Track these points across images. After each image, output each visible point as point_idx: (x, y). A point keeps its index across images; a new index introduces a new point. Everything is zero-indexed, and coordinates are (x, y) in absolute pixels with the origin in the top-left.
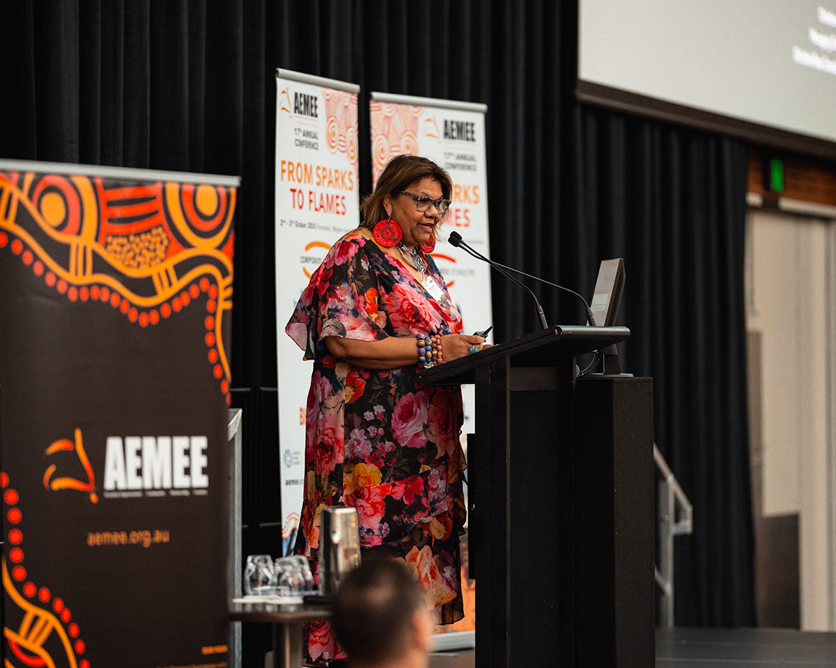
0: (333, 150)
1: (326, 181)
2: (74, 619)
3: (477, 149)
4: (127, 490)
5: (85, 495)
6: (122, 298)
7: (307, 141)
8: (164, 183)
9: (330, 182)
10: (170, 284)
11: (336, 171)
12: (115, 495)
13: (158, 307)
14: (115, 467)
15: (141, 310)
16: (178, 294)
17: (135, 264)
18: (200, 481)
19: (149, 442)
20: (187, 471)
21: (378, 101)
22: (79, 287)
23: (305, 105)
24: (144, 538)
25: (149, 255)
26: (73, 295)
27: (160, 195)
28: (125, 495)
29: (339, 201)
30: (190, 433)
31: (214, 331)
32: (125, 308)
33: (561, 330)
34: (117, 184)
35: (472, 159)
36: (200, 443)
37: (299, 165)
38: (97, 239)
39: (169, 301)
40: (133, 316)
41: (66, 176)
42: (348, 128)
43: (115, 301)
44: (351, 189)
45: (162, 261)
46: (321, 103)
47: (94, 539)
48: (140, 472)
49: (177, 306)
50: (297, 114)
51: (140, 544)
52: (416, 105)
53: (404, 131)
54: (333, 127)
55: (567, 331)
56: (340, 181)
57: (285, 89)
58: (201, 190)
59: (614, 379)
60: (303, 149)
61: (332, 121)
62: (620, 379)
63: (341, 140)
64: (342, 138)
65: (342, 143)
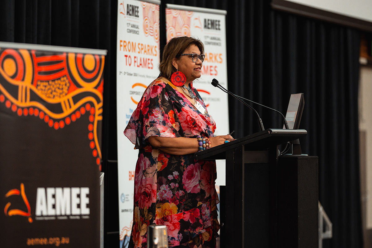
0: (147, 35)
1: (143, 51)
3: (222, 34)
4: (48, 216)
5: (26, 218)
6: (45, 114)
7: (133, 30)
8: (67, 53)
9: (145, 52)
10: (70, 107)
11: (148, 46)
12: (41, 218)
13: (64, 119)
14: (42, 204)
15: (55, 120)
16: (74, 112)
17: (52, 96)
18: (86, 211)
19: (59, 190)
20: (79, 206)
21: (170, 9)
22: (23, 108)
23: (132, 11)
24: (56, 241)
25: (59, 91)
26: (20, 113)
27: (65, 59)
28: (46, 218)
29: (150, 61)
30: (80, 185)
31: (93, 132)
32: (47, 119)
33: (272, 131)
34: (43, 54)
35: (219, 39)
36: (85, 191)
37: (129, 42)
38: (32, 83)
39: (70, 116)
40: (51, 124)
41: (17, 50)
42: (154, 23)
43: (41, 116)
44: (156, 55)
45: (66, 94)
46: (140, 10)
47: (30, 242)
48: (54, 206)
49: (74, 118)
50: (128, 16)
51: (54, 245)
52: (190, 11)
53: (184, 25)
54: (147, 22)
55: (275, 132)
56: (150, 51)
57: (122, 3)
58: (86, 57)
59: (298, 157)
60: (131, 34)
61: (146, 19)
62: (301, 157)
63: (151, 29)
64: (151, 28)
65: (151, 31)
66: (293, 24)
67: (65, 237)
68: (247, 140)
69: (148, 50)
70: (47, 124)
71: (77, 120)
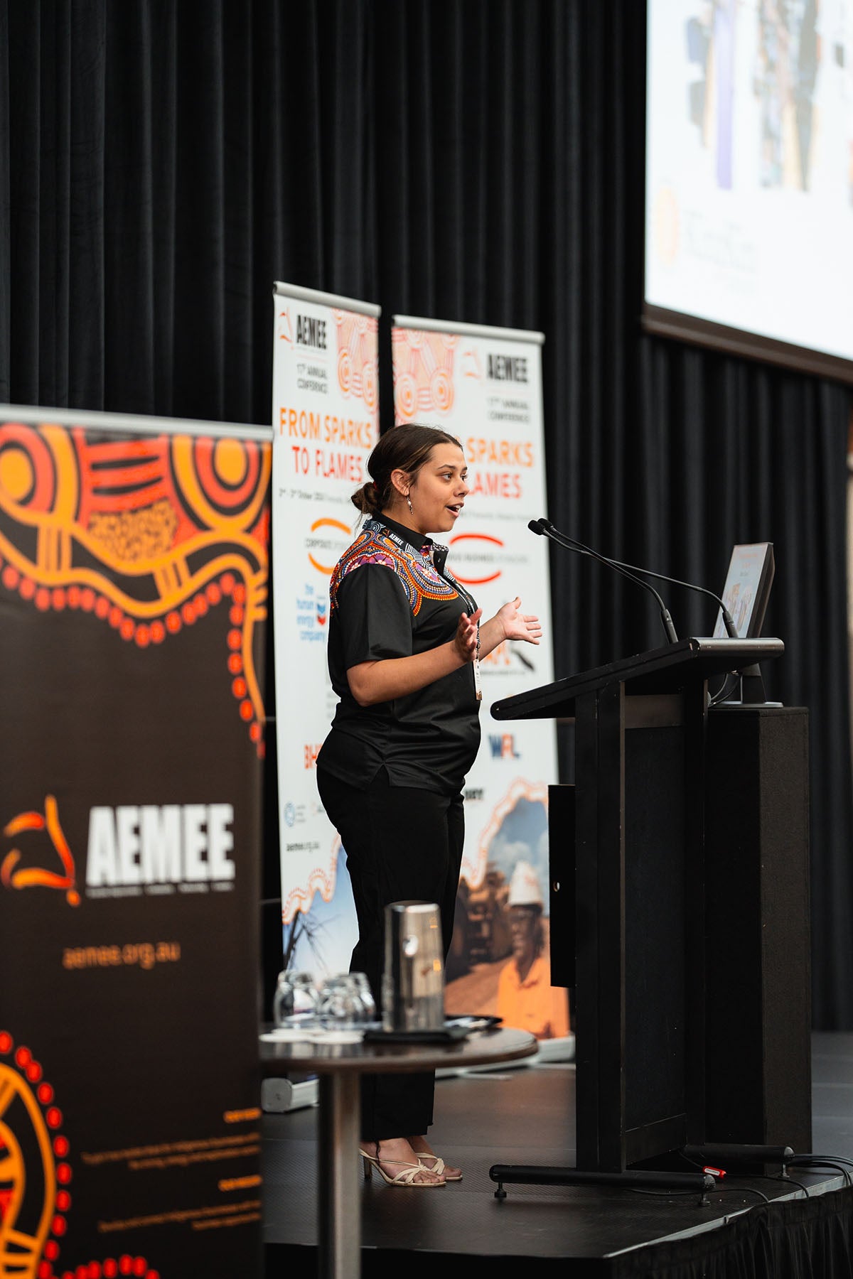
0: (347, 394)
1: (338, 435)
2: (47, 1076)
3: (531, 392)
4: (121, 886)
5: (60, 894)
6: (112, 604)
7: (313, 381)
8: (171, 436)
9: (343, 437)
10: (180, 583)
11: (351, 423)
12: (102, 893)
13: (162, 618)
14: (103, 851)
15: (139, 621)
16: (190, 599)
17: (128, 553)
18: (223, 870)
19: (150, 814)
20: (204, 856)
21: (403, 328)
22: (51, 589)
23: (311, 332)
24: (143, 954)
25: (149, 541)
26: (43, 602)
27: (163, 452)
28: (117, 893)
29: (354, 463)
30: (207, 799)
31: (240, 651)
32: (115, 619)
33: (698, 644)
34: (104, 438)
35: (524, 406)
36: (222, 814)
37: (303, 414)
38: (77, 517)
39: (179, 609)
40: (127, 630)
41: (34, 426)
42: (366, 363)
43: (102, 609)
45: (169, 549)
46: (330, 330)
47: (74, 958)
48: (137, 859)
49: (190, 615)
50: (301, 345)
51: (137, 965)
52: (452, 333)
53: (437, 369)
54: (346, 362)
55: (706, 646)
56: (355, 436)
57: (285, 310)
58: (221, 447)
59: (760, 710)
60: (309, 392)
61: (345, 355)
62: (767, 710)
63: (356, 381)
64: (357, 378)
65: (358, 385)
66: (693, 368)
67: (168, 940)
68: (633, 667)
69: (351, 434)
70: (116, 633)
71: (200, 620)
